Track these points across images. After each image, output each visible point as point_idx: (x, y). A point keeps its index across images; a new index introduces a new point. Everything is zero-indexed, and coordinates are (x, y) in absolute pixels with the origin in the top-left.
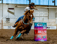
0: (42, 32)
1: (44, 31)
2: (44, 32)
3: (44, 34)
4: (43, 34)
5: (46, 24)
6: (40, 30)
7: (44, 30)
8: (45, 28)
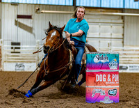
1: (111, 75)
3: (113, 85)
5: (117, 56)
6: (102, 73)
8: (113, 68)
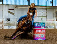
0: (40, 31)
2: (42, 31)
4: (41, 33)
6: (38, 29)
7: (42, 29)
